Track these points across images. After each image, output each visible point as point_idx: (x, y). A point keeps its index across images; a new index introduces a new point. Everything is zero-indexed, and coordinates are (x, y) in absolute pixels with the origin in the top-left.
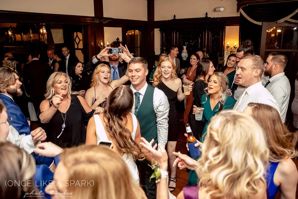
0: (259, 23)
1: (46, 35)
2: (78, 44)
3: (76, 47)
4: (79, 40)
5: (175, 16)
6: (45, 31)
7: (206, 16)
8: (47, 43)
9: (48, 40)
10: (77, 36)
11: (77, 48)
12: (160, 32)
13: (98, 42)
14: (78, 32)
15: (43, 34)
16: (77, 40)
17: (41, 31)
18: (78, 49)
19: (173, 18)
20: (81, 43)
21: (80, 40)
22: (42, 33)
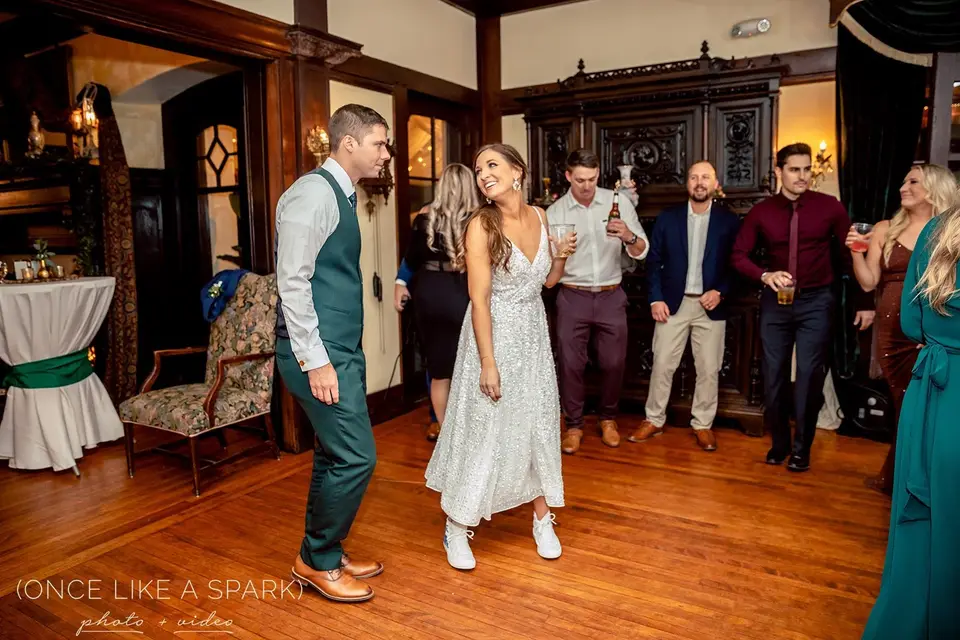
0: (923, 60)
1: (95, 134)
2: (218, 173)
3: (211, 182)
4: (223, 156)
5: (581, 65)
6: (91, 117)
7: (701, 53)
8: (97, 163)
9: (102, 149)
10: (216, 140)
11: (215, 185)
12: (525, 125)
13: (309, 134)
14: (220, 127)
15: (83, 133)
16: (217, 157)
17: (77, 119)
18: (219, 189)
19: (574, 71)
20: (232, 165)
21: (227, 155)
22: (79, 126)
